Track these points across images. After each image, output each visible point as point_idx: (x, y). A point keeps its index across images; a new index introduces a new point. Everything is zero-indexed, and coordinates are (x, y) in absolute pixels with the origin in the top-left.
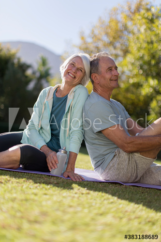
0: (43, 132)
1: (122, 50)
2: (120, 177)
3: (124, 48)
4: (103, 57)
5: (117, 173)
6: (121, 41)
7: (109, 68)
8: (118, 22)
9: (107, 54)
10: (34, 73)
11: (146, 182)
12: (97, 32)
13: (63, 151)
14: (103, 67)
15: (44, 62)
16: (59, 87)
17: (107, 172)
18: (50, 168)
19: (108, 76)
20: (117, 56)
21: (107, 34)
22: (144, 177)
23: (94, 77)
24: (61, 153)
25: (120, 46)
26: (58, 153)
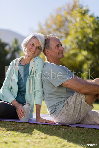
0: (12, 91)
1: (65, 33)
2: (68, 120)
3: (66, 32)
4: (52, 38)
5: (66, 117)
6: (64, 28)
7: (57, 45)
8: (61, 16)
9: (54, 35)
10: (10, 48)
11: (86, 123)
12: (49, 22)
13: (27, 104)
14: (53, 44)
15: (16, 42)
16: (23, 58)
17: (59, 117)
18: (19, 117)
19: (56, 51)
20: (61, 37)
21: (55, 23)
22: (84, 119)
23: (46, 51)
24: (26, 106)
25: (63, 31)
26: (24, 106)
